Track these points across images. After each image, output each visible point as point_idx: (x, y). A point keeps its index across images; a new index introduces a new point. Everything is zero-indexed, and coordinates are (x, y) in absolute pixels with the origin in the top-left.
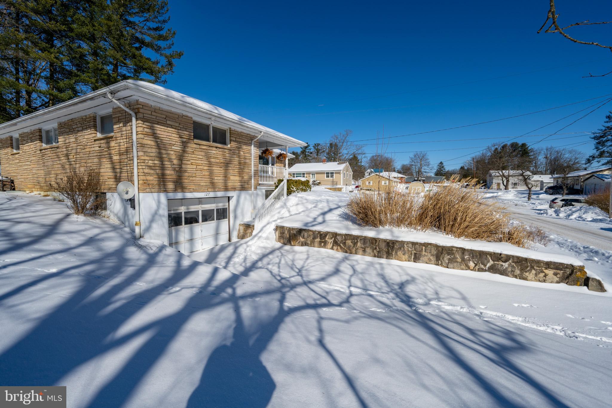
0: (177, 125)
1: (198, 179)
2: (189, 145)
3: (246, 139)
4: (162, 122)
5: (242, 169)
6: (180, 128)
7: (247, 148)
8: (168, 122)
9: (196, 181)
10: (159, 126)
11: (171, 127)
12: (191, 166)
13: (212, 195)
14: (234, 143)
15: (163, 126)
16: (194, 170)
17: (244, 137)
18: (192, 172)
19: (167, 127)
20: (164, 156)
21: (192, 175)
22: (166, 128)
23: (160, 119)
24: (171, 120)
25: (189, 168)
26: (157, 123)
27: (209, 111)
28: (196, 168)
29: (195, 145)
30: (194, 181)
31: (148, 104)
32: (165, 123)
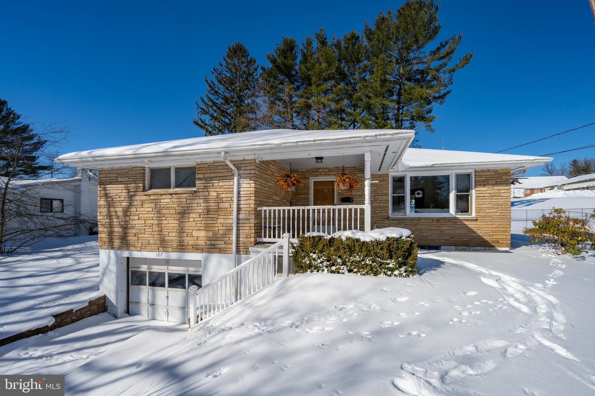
0: (126, 179)
1: (146, 236)
2: (137, 198)
3: (224, 171)
4: (114, 181)
5: (216, 219)
6: (129, 182)
7: (227, 183)
8: (119, 179)
9: (145, 239)
10: (111, 186)
11: (121, 183)
12: (140, 222)
13: (164, 256)
14: (199, 182)
15: (114, 184)
16: (143, 225)
17: (220, 168)
18: (140, 228)
19: (118, 184)
20: (113, 214)
21: (140, 231)
22: (117, 186)
23: (112, 178)
24: (122, 176)
25: (136, 222)
26: (110, 183)
27: (162, 152)
28: (144, 223)
29: (144, 197)
30: (143, 239)
31: (103, 168)
32: (117, 181)
